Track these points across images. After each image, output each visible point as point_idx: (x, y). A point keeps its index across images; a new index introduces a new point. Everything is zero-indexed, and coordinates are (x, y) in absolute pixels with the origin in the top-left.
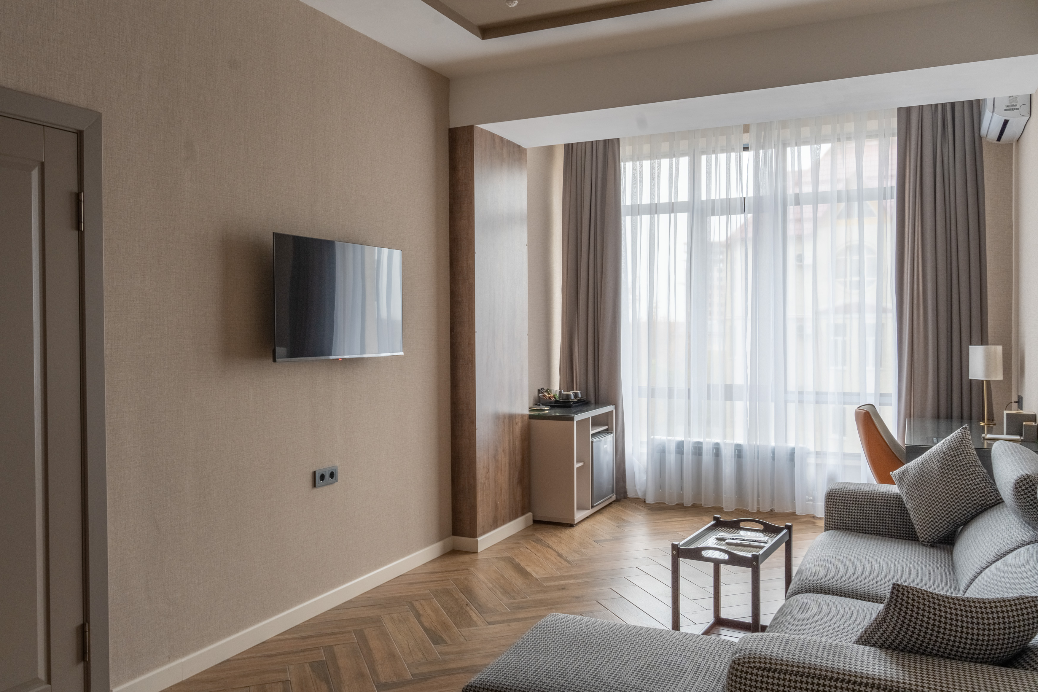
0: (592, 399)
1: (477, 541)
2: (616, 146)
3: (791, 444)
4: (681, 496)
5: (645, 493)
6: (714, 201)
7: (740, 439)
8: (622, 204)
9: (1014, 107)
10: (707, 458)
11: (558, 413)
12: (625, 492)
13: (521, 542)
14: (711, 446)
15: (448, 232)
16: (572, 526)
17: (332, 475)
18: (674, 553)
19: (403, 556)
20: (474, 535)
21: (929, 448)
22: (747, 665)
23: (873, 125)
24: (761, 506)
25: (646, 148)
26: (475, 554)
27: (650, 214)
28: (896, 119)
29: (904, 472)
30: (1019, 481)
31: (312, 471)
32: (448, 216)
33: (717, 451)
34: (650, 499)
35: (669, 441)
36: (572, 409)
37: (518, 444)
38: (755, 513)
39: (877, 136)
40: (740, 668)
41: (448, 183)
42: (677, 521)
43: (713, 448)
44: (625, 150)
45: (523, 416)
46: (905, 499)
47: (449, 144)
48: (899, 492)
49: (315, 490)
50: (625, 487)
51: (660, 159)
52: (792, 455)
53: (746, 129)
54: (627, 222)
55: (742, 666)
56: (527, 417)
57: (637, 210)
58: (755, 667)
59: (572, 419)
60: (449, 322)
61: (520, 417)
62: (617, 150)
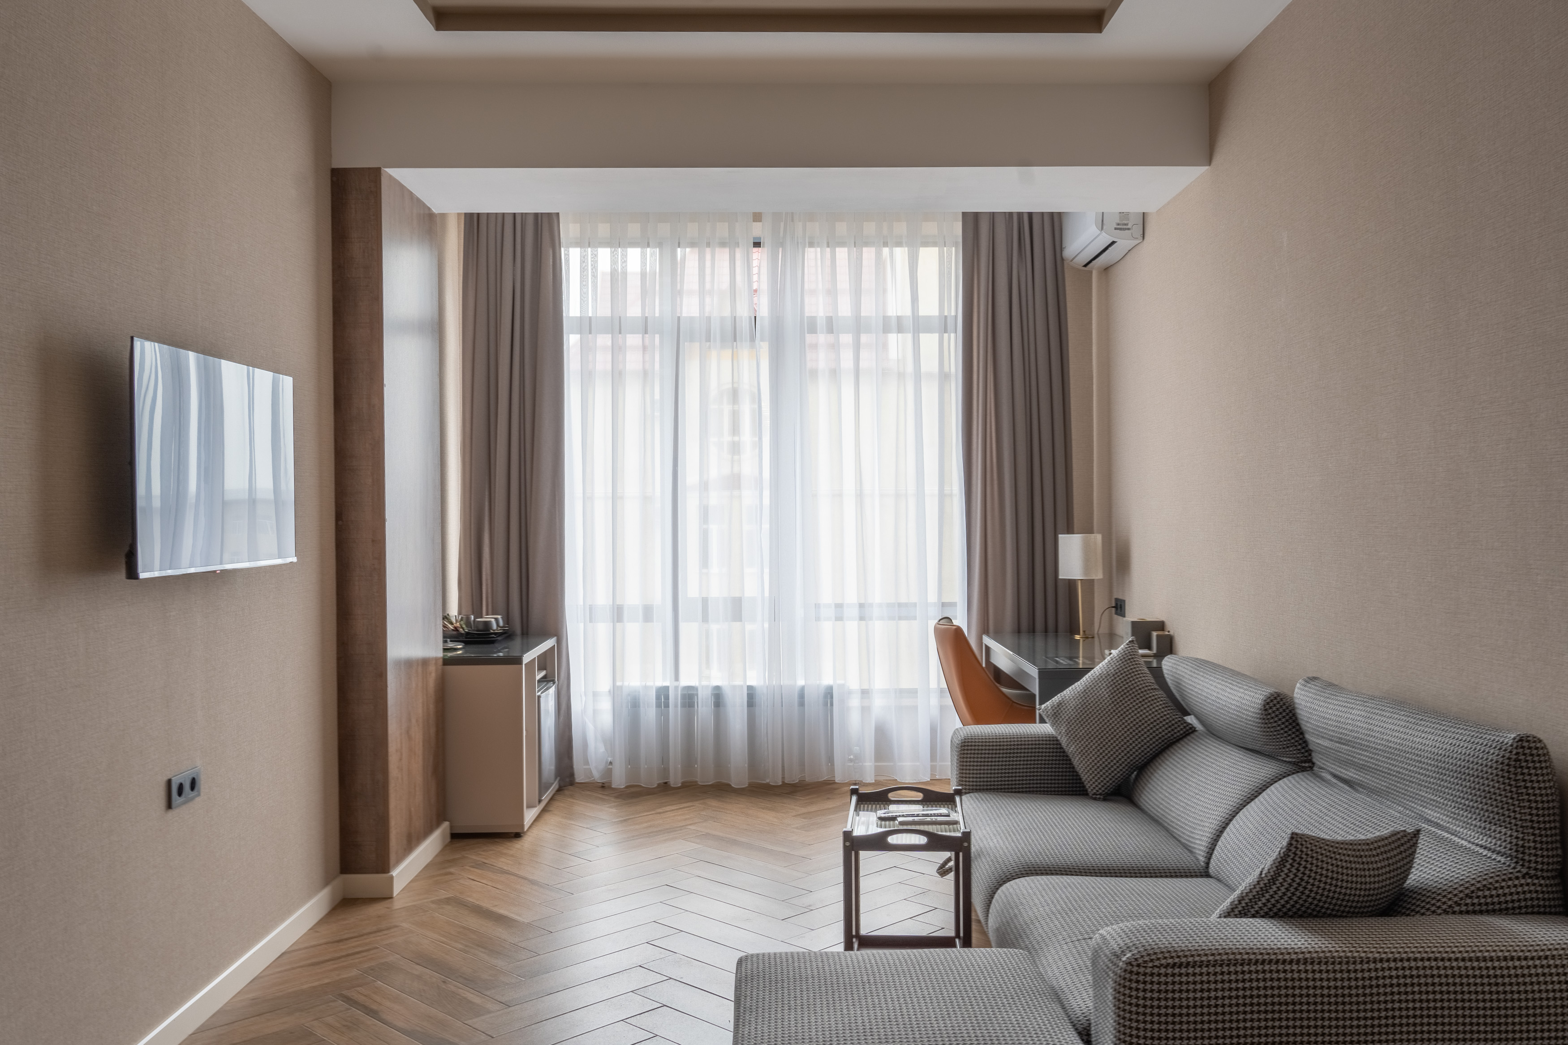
0: (518, 629)
1: (392, 877)
2: (556, 221)
3: (827, 680)
4: (665, 771)
5: (608, 772)
6: (709, 319)
7: (755, 678)
8: (564, 315)
9: (1125, 227)
10: (704, 710)
11: (474, 652)
12: (572, 775)
13: (452, 870)
14: (709, 692)
15: (331, 347)
16: (518, 836)
17: (193, 784)
18: (848, 844)
19: (283, 920)
20: (383, 866)
21: (1089, 671)
22: (1150, 964)
23: (930, 228)
24: (786, 776)
25: (603, 229)
26: (390, 900)
27: (581, 334)
28: (960, 224)
29: (1060, 704)
30: (1268, 701)
31: (166, 779)
32: (331, 320)
33: (718, 697)
34: (619, 780)
35: (646, 688)
36: (496, 645)
37: (432, 706)
38: (780, 786)
39: (934, 244)
40: (1142, 970)
41: (330, 263)
42: (673, 810)
43: (712, 694)
44: (567, 229)
45: (436, 659)
46: (1064, 741)
47: (333, 195)
48: (1054, 733)
49: (171, 813)
50: (572, 767)
51: (597, 247)
52: (829, 693)
53: (757, 217)
54: (572, 341)
55: (1144, 967)
56: (440, 662)
57: (587, 326)
58: (1162, 965)
59: (518, 661)
60: (333, 503)
61: (434, 662)
62: (556, 228)
